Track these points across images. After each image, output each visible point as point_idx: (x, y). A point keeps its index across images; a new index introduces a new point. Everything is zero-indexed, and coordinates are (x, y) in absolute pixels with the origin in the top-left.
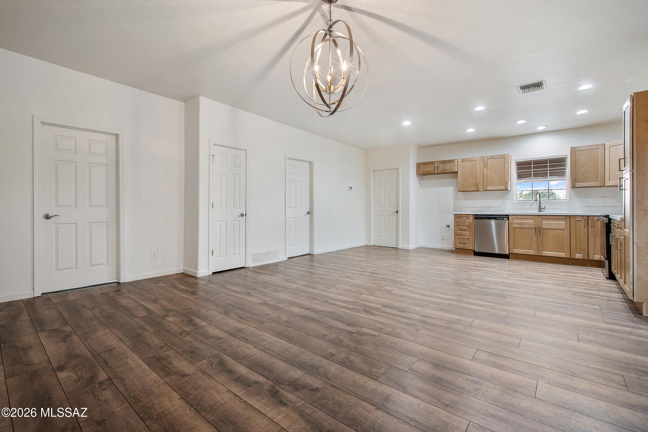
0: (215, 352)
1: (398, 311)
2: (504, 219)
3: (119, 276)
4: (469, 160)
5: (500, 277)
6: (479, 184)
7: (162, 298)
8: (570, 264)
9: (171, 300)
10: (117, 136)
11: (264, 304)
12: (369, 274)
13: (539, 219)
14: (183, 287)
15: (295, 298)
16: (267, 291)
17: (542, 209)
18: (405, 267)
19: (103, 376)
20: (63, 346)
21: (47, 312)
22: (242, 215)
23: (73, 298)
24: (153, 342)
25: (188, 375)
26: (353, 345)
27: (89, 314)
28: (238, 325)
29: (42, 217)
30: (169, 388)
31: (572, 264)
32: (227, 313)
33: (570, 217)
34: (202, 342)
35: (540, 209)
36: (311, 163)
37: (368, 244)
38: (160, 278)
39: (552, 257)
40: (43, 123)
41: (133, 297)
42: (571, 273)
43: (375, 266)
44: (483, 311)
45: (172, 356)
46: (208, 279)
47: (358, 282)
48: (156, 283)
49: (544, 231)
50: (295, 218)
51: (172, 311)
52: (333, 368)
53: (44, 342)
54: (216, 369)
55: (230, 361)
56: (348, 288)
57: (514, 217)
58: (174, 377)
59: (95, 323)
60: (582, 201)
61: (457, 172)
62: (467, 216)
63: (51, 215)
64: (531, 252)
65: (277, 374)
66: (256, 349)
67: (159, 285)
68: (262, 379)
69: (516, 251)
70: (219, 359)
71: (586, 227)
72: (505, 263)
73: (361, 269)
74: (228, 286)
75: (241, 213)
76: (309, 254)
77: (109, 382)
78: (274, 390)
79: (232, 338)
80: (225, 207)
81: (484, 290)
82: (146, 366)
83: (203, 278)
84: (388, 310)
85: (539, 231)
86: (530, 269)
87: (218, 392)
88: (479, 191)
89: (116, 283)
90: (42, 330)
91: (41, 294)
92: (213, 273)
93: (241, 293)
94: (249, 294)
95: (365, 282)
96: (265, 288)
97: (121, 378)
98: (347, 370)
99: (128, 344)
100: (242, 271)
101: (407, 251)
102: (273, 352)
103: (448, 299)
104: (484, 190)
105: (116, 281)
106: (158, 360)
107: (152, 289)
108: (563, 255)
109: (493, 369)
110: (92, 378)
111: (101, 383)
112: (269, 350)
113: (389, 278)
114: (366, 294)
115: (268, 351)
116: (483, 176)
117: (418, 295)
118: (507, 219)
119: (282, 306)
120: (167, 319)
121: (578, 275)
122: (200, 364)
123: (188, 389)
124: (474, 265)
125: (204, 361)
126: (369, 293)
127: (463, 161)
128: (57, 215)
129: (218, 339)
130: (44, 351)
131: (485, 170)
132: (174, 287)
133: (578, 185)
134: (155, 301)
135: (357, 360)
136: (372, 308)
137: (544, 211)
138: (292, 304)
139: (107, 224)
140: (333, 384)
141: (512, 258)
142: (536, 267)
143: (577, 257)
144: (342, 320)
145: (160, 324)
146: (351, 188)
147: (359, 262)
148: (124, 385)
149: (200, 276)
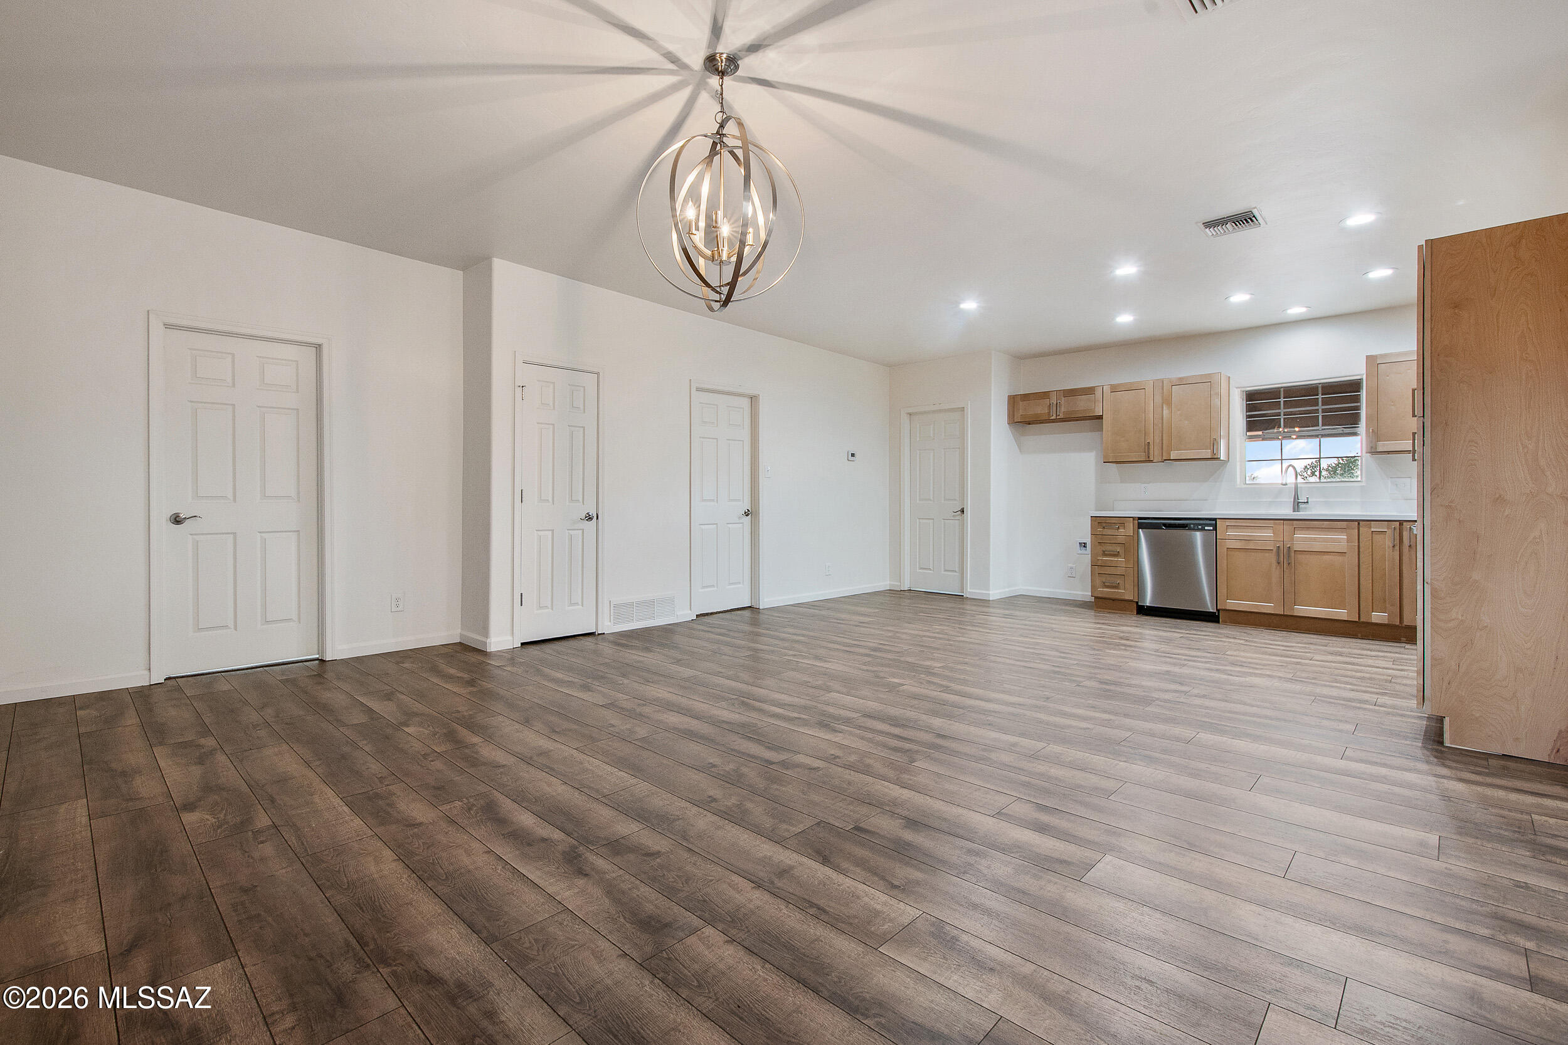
0: (482, 788)
1: (890, 725)
2: (1206, 528)
3: (323, 647)
4: (1129, 388)
5: (1166, 663)
6: (1151, 444)
7: (404, 690)
8: (1359, 635)
9: (420, 696)
10: (318, 347)
11: (612, 706)
12: (867, 651)
13: (1287, 527)
14: (452, 671)
15: (680, 697)
16: (626, 681)
17: (1301, 506)
18: (958, 639)
19: (262, 820)
20: (196, 771)
21: (173, 712)
22: (589, 518)
23: (226, 687)
24: (368, 768)
25: (421, 824)
26: (761, 784)
27: (254, 717)
28: (544, 743)
29: (167, 520)
30: (380, 844)
31: (1364, 637)
32: (527, 722)
33: (1359, 524)
34: (462, 771)
35: (1297, 505)
36: (753, 399)
37: (896, 585)
38: (410, 653)
39: (1316, 618)
40: (168, 326)
41: (346, 687)
42: (1350, 655)
43: (890, 634)
44: (1081, 729)
45: (398, 794)
46: (511, 656)
47: (834, 666)
48: (397, 663)
49: (1300, 557)
50: (715, 525)
51: (416, 714)
52: (702, 822)
53: (162, 764)
54: (476, 817)
55: (506, 805)
56: (806, 678)
57: (1228, 523)
58: (393, 827)
59: (263, 733)
60: (1397, 485)
61: (1100, 417)
62: (1121, 521)
63: (184, 517)
64: (1268, 607)
65: (590, 828)
66: (563, 787)
67: (405, 665)
68: (557, 835)
69: (1232, 604)
70: (487, 801)
71: (1397, 548)
72: (1199, 633)
73: (855, 640)
74: (547, 671)
75: (588, 513)
76: (750, 607)
77: (273, 831)
78: (575, 852)
79: (524, 766)
80: (551, 500)
81: (1112, 688)
82: (346, 809)
83: (499, 654)
84: (870, 723)
85: (1286, 557)
86: (1253, 646)
87: (468, 853)
88: (1151, 461)
89: (317, 662)
90: (161, 744)
91: (165, 680)
92: (522, 644)
93: (570, 684)
94: (586, 688)
95: (850, 666)
96: (624, 675)
97: (296, 825)
98: (729, 826)
99: (320, 770)
100: (588, 643)
101: (984, 602)
102: (597, 791)
103: (1014, 704)
104: (1164, 458)
105: (317, 656)
106: (370, 799)
107: (388, 674)
108: (1342, 614)
109: (1027, 832)
110: (243, 825)
111: (257, 833)
112: (590, 788)
113: (909, 659)
114: (839, 692)
115: (585, 790)
116: (1160, 425)
117: (952, 696)
118: (1211, 528)
119: (647, 710)
120: (406, 729)
121: (1361, 660)
122: (449, 807)
123: (415, 846)
124: (1122, 635)
125: (458, 804)
126: (845, 690)
127: (1114, 389)
128: (195, 516)
129: (497, 767)
130: (162, 779)
131: (1166, 412)
132: (435, 670)
133: (1382, 446)
134: (389, 697)
135: (757, 810)
136: (837, 718)
137: (1306, 508)
138: (669, 706)
139: (299, 535)
140: (690, 846)
141: (1225, 622)
142: (1271, 642)
143: (1374, 620)
144: (762, 739)
145: (388, 738)
146: (853, 455)
147: (856, 626)
148: (299, 838)
149: (493, 650)
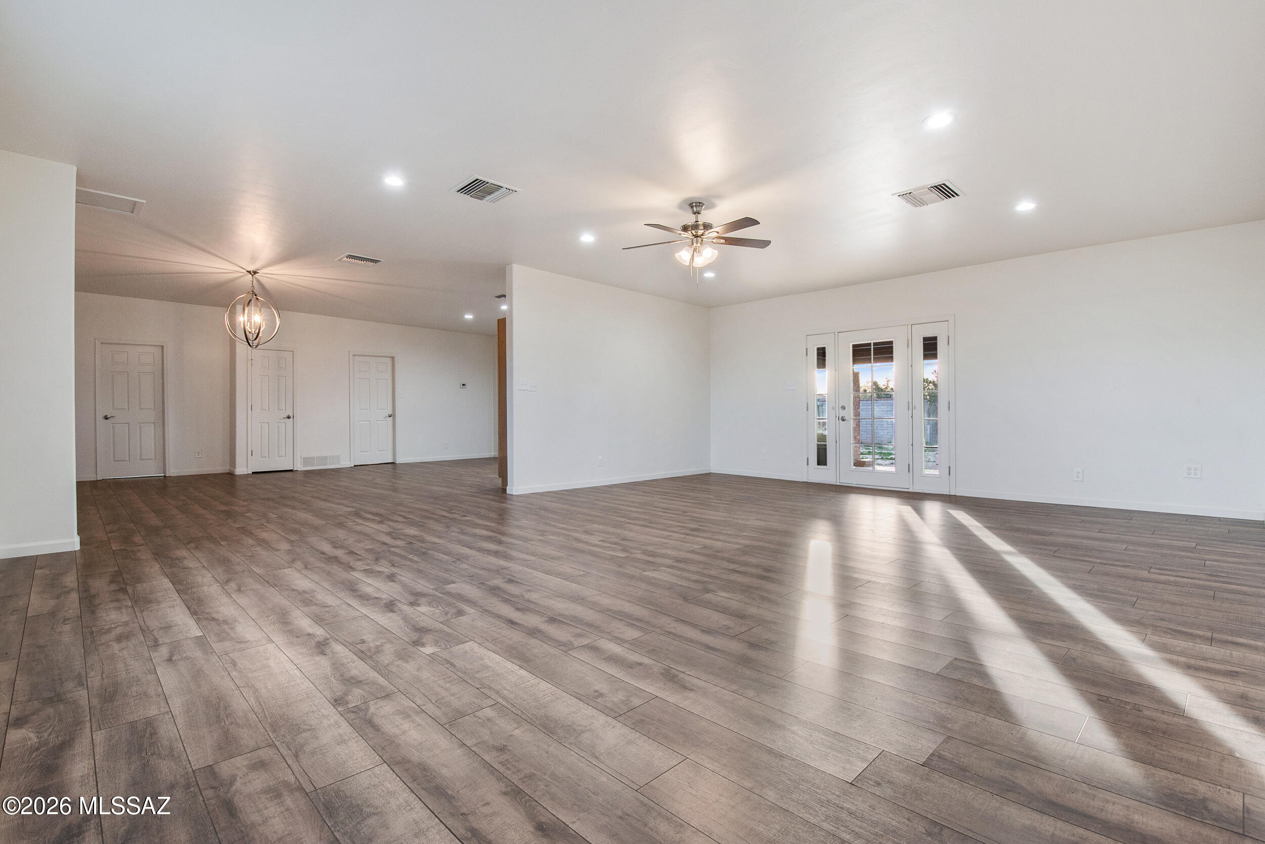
3: (165, 470)
10: (163, 348)
22: (289, 417)
29: (102, 418)
36: (393, 359)
40: (102, 343)
50: (368, 422)
63: (109, 417)
75: (288, 415)
76: (393, 463)
80: (267, 409)
89: (163, 477)
92: (253, 473)
128: (113, 417)
139: (155, 424)
146: (464, 385)
149: (237, 474)
